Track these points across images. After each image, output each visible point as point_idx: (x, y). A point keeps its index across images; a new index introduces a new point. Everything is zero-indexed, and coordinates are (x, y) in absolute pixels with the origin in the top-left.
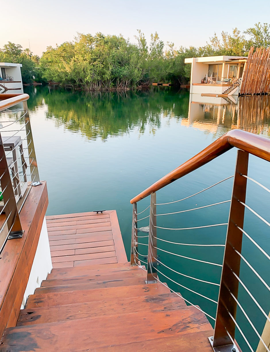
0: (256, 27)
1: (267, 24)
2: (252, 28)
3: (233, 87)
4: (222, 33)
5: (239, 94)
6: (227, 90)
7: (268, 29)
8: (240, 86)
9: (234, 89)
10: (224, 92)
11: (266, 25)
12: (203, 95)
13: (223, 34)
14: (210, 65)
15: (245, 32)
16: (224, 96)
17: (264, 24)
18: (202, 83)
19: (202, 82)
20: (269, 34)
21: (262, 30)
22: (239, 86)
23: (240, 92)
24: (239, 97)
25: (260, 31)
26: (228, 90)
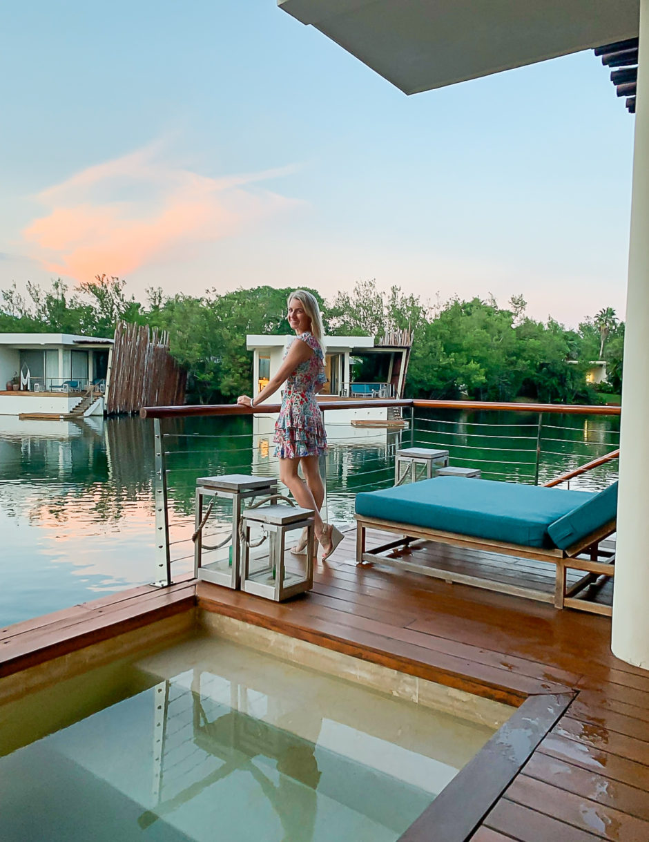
0: (98, 281)
1: (118, 279)
2: (91, 282)
3: (92, 399)
4: (28, 284)
5: (105, 412)
6: (77, 405)
7: (120, 287)
8: (106, 396)
9: (93, 402)
10: (74, 409)
11: (116, 281)
12: (24, 417)
13: (29, 286)
14: (21, 351)
15: (78, 289)
16: (73, 418)
17: (113, 278)
18: (8, 390)
19: (7, 387)
20: (124, 298)
21: (110, 289)
22: (102, 396)
23: (105, 408)
24: (105, 419)
25: (107, 291)
26: (79, 404)
